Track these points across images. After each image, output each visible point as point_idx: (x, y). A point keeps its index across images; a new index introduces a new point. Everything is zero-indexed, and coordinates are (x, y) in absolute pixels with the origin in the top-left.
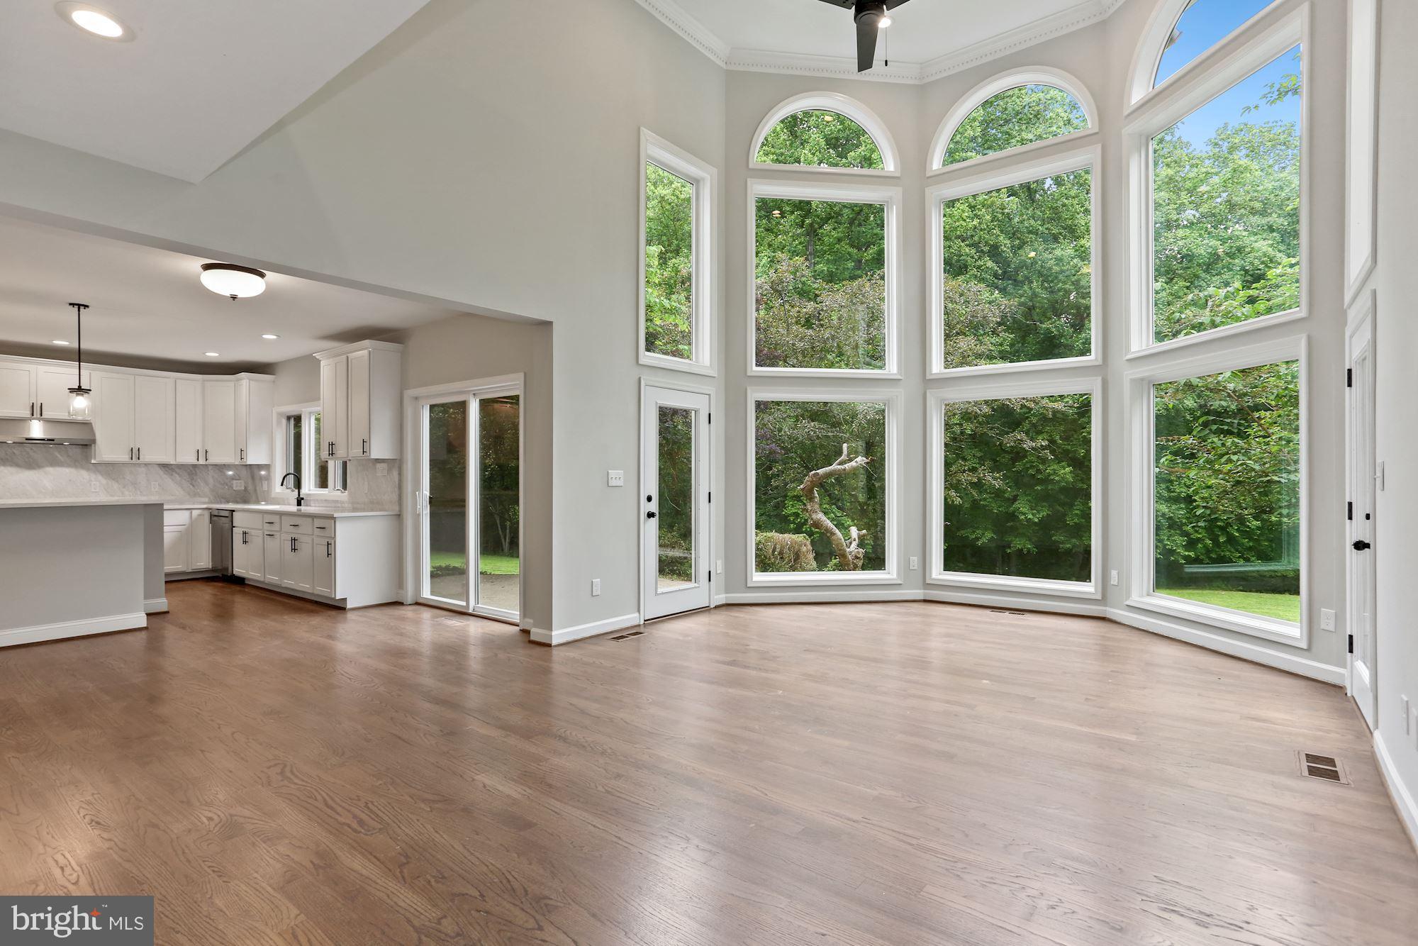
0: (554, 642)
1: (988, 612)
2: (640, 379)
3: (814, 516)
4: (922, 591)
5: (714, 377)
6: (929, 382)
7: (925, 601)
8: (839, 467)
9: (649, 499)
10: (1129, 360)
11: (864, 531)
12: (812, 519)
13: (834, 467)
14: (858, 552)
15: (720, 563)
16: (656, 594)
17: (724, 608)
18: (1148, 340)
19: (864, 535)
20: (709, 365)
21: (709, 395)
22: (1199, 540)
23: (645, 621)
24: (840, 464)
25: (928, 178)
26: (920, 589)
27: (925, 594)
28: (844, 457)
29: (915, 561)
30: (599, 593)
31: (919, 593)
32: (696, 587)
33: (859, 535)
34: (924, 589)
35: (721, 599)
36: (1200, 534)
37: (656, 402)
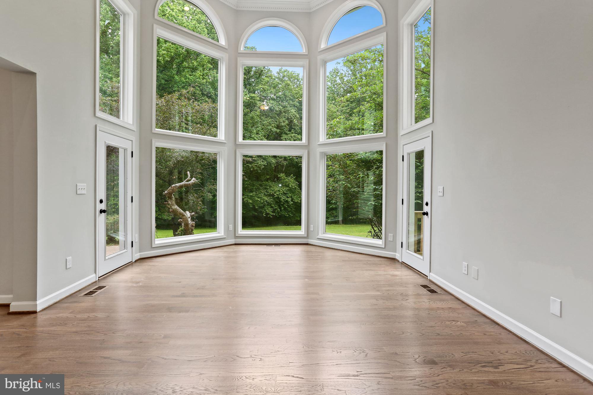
0: (39, 309)
1: (265, 246)
2: (96, 126)
3: (173, 207)
4: (234, 240)
5: (134, 131)
6: (237, 146)
7: (236, 244)
8: (187, 183)
9: (101, 201)
10: (319, 145)
11: (193, 213)
12: (172, 208)
13: (184, 183)
14: (193, 224)
15: (137, 236)
16: (105, 260)
17: (139, 261)
18: (324, 138)
19: (193, 215)
20: (132, 124)
21: (132, 141)
22: (276, 209)
23: (99, 278)
24: (187, 181)
25: (239, 53)
26: (233, 239)
27: (235, 241)
28: (189, 178)
29: (231, 227)
30: (71, 266)
31: (233, 241)
32: (126, 252)
33: (191, 215)
34: (235, 239)
35: (137, 256)
36: (276, 207)
37: (105, 142)
